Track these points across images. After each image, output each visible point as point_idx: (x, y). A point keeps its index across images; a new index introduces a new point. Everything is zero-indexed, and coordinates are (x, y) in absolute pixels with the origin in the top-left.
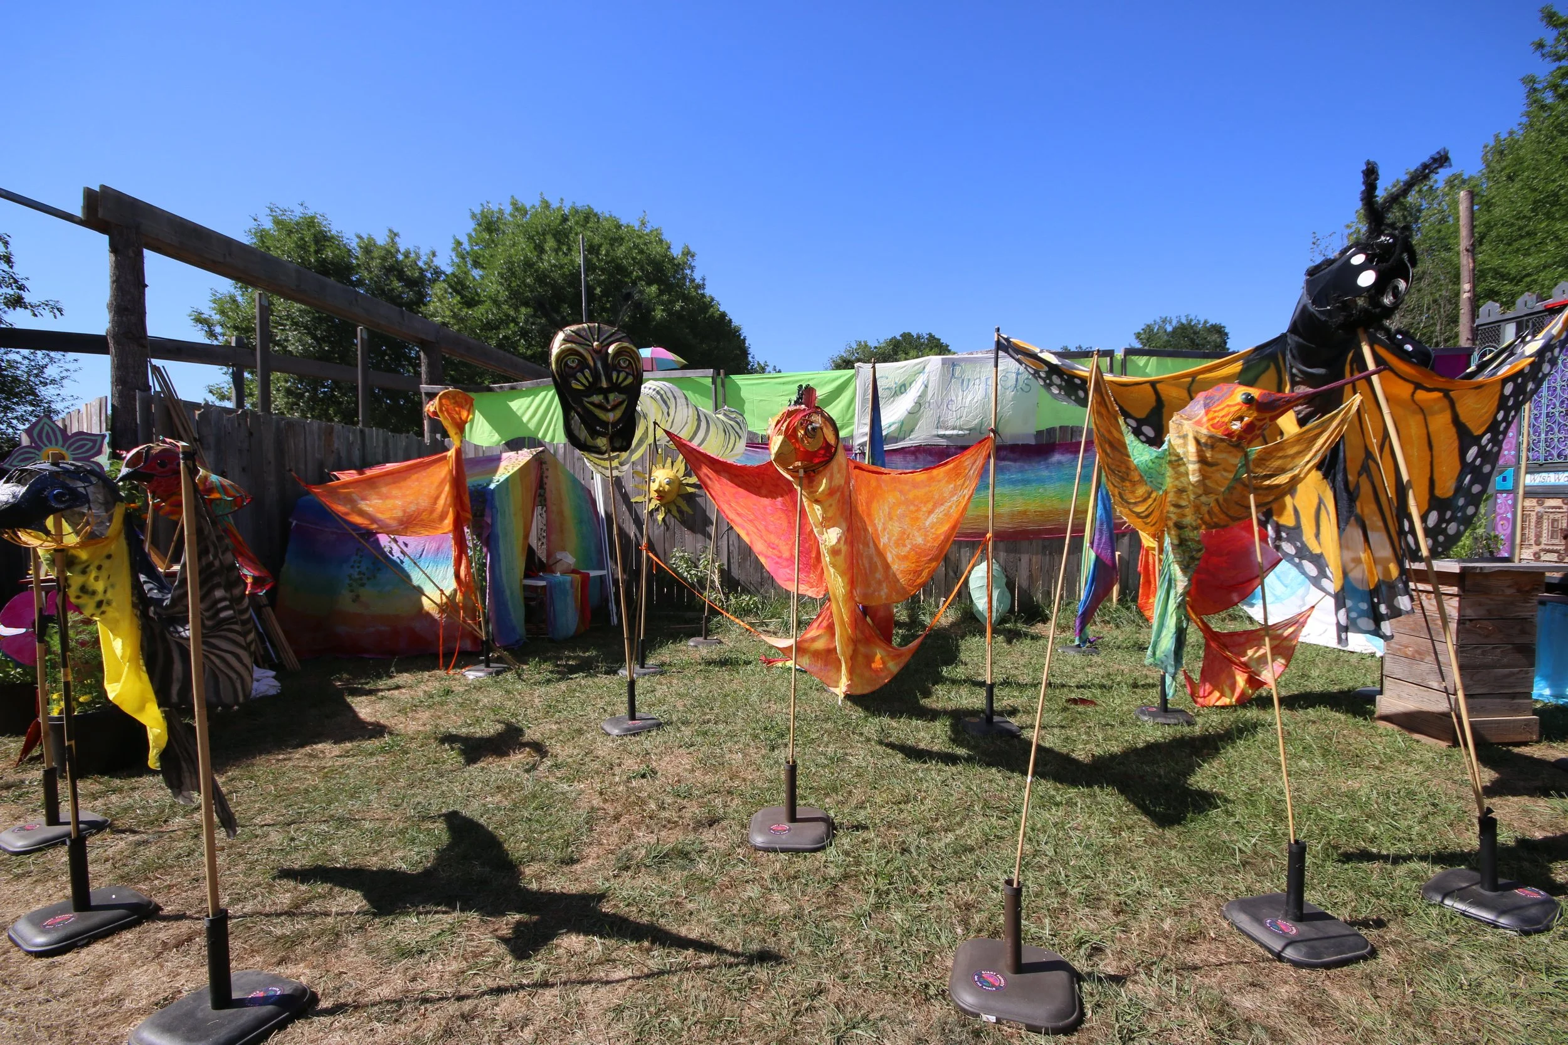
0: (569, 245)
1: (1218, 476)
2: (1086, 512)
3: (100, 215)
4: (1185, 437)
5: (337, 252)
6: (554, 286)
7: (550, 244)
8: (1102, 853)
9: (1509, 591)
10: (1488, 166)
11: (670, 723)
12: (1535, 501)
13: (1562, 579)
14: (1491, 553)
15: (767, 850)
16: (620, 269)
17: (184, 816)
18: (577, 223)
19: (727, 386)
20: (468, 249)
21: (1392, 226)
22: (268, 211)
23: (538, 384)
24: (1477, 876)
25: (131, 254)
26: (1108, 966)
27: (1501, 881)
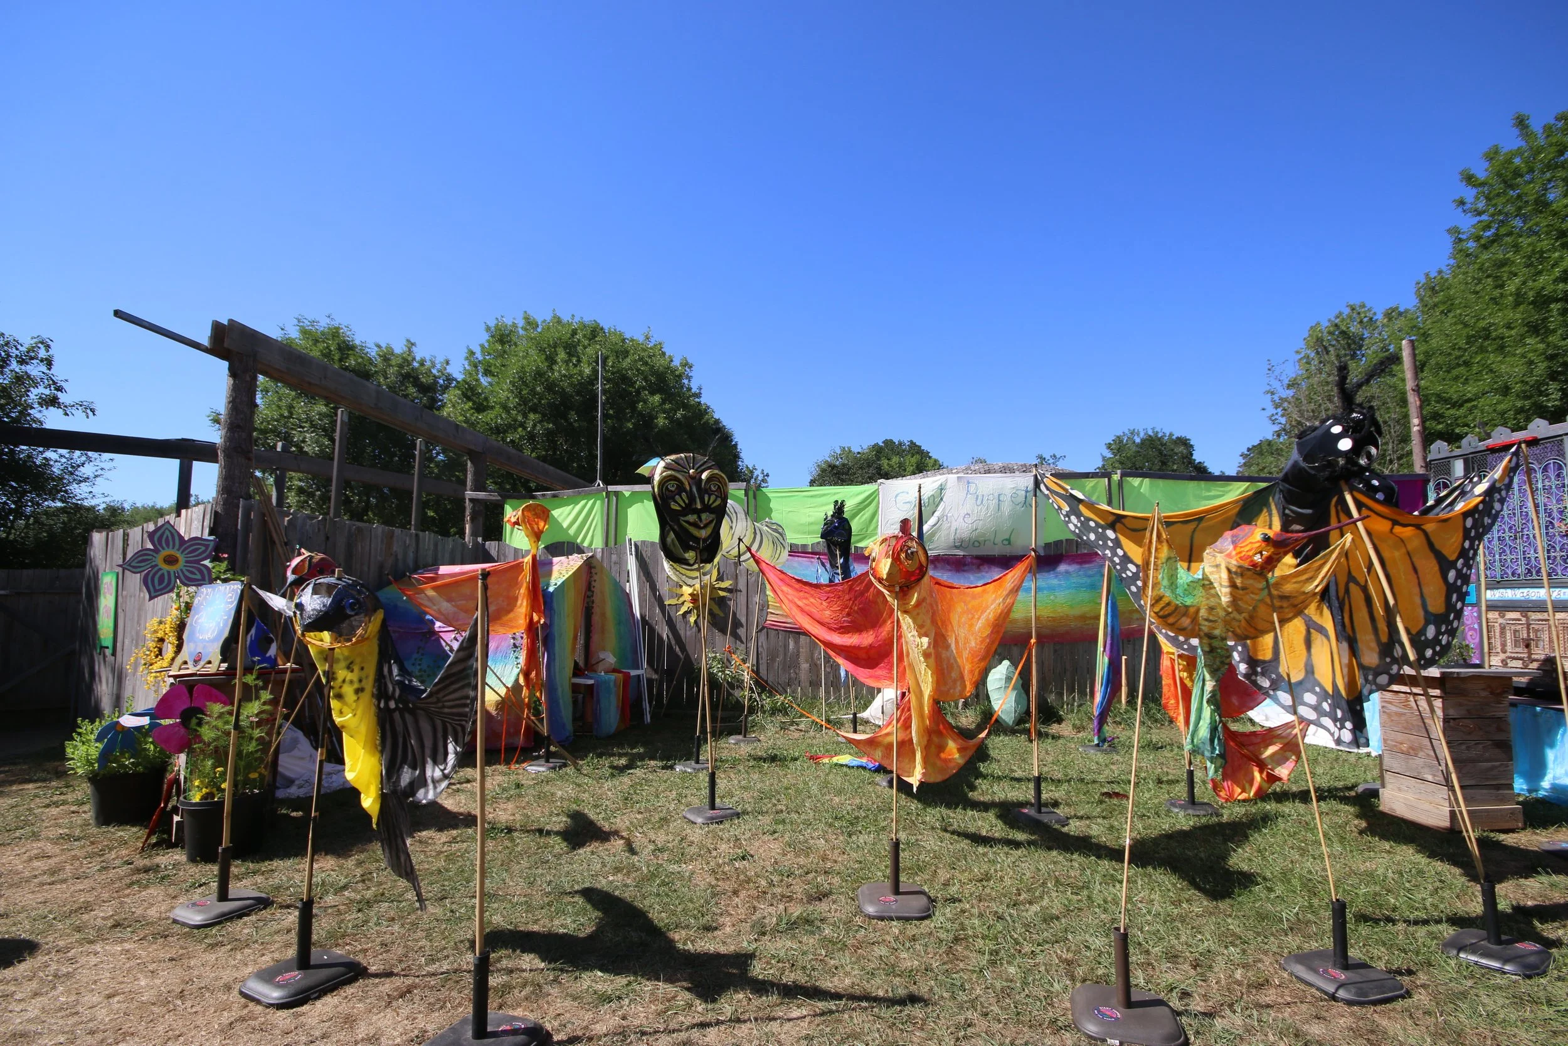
0: (578, 357)
1: (1247, 598)
2: (1098, 618)
3: (226, 345)
4: (1217, 566)
5: (360, 360)
6: (563, 393)
7: (562, 355)
8: (1169, 919)
9: (1484, 694)
10: (1421, 300)
11: (745, 812)
12: (1497, 613)
13: (1528, 684)
14: (1465, 660)
15: (882, 919)
16: (624, 379)
17: (335, 894)
18: (584, 336)
19: (758, 498)
20: (480, 358)
21: (1360, 405)
22: (296, 322)
23: (580, 493)
24: (1483, 933)
25: (248, 379)
26: (1197, 1005)
27: (1504, 937)
